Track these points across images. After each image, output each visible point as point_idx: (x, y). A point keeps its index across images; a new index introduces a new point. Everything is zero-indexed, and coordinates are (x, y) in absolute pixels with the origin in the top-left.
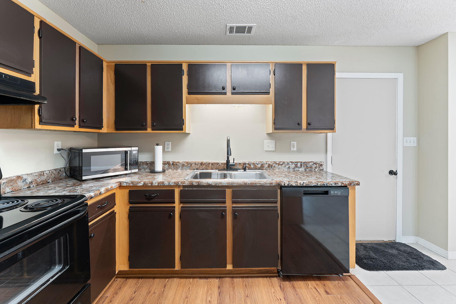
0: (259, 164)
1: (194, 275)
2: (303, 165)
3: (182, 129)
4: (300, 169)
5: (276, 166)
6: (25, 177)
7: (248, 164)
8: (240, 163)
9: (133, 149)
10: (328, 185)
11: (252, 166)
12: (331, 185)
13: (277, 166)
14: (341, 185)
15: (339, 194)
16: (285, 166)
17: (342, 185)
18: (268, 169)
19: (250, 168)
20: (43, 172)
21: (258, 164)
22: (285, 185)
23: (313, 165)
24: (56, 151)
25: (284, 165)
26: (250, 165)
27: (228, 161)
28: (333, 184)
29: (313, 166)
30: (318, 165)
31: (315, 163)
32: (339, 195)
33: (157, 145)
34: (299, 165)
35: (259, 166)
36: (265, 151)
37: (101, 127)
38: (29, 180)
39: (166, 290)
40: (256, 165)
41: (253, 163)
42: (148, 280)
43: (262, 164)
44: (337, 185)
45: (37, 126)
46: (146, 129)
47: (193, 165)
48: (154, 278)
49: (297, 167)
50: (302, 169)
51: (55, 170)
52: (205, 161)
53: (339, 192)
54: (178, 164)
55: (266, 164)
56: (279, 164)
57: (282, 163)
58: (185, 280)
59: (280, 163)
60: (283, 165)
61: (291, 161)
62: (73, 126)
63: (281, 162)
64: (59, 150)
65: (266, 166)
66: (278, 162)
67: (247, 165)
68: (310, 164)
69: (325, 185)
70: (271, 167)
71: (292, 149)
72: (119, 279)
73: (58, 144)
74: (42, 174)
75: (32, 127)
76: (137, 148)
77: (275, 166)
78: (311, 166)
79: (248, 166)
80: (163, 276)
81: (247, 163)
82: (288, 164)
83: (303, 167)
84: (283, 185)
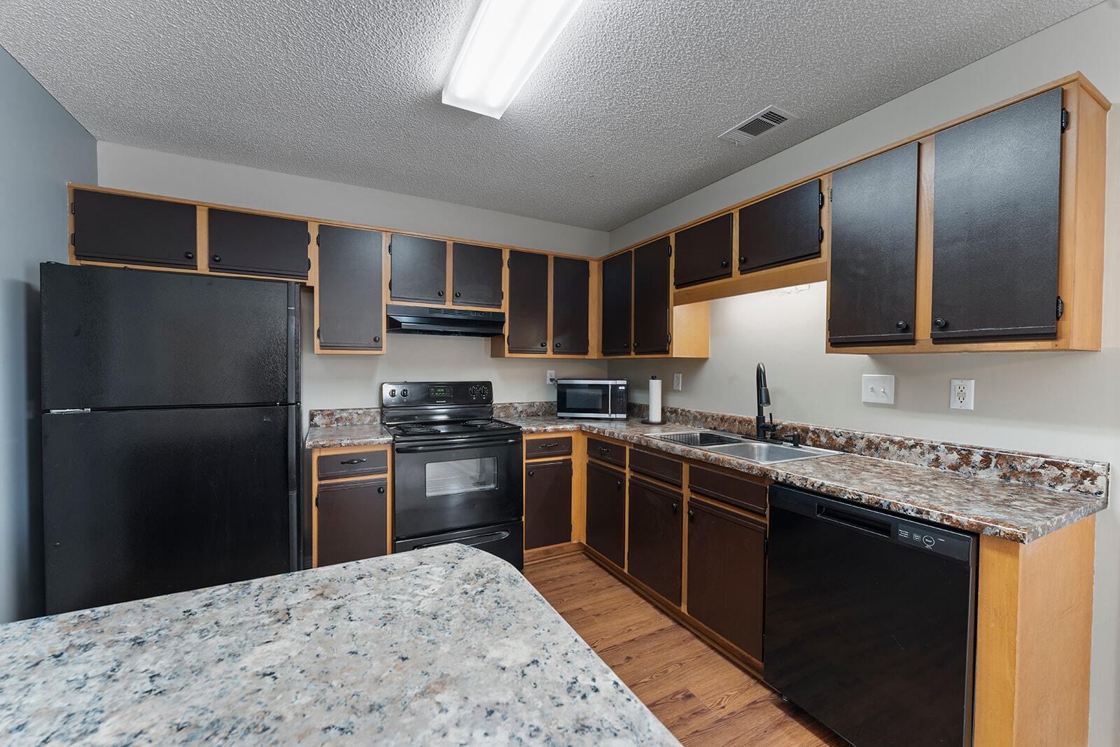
0: (841, 435)
1: (651, 599)
2: (994, 460)
3: (667, 352)
4: (982, 475)
5: (891, 448)
6: (516, 405)
7: (814, 432)
8: (795, 428)
9: (619, 382)
10: (893, 509)
11: (823, 439)
12: (902, 511)
13: (896, 448)
14: (942, 520)
15: (928, 546)
16: (922, 454)
17: (946, 523)
18: (867, 452)
19: (818, 443)
20: (534, 403)
21: (838, 437)
22: (777, 478)
23: (1042, 467)
24: (549, 382)
25: (918, 450)
26: (819, 436)
27: (760, 418)
28: (910, 511)
29: (1042, 471)
30: (1068, 472)
31: (1058, 465)
32: (927, 550)
33: (654, 378)
34: (977, 458)
35: (842, 440)
36: (864, 403)
37: (586, 353)
38: (520, 409)
39: (606, 589)
40: (834, 437)
41: (827, 431)
42: (604, 571)
43: (850, 438)
44: (925, 517)
45: (507, 354)
46: (630, 354)
47: (709, 419)
48: (611, 574)
49: (968, 464)
50: (991, 475)
51: (546, 403)
52: (728, 414)
53: (930, 539)
54: (688, 414)
55: (862, 438)
56: (901, 445)
57: (912, 442)
58: (637, 596)
59: (907, 442)
60: (914, 450)
61: (943, 441)
62: (545, 352)
63: (910, 439)
64: (552, 380)
65: (861, 444)
66: (897, 439)
67: (810, 434)
68: (1030, 462)
69: (881, 504)
70: (877, 449)
71: (956, 404)
72: (583, 555)
73: (551, 373)
74: (531, 405)
75: (503, 356)
76: (625, 382)
77: (888, 448)
78: (1036, 470)
79: (813, 437)
80: (620, 577)
81: (811, 428)
82: (934, 448)
83: (996, 466)
84: (774, 478)
